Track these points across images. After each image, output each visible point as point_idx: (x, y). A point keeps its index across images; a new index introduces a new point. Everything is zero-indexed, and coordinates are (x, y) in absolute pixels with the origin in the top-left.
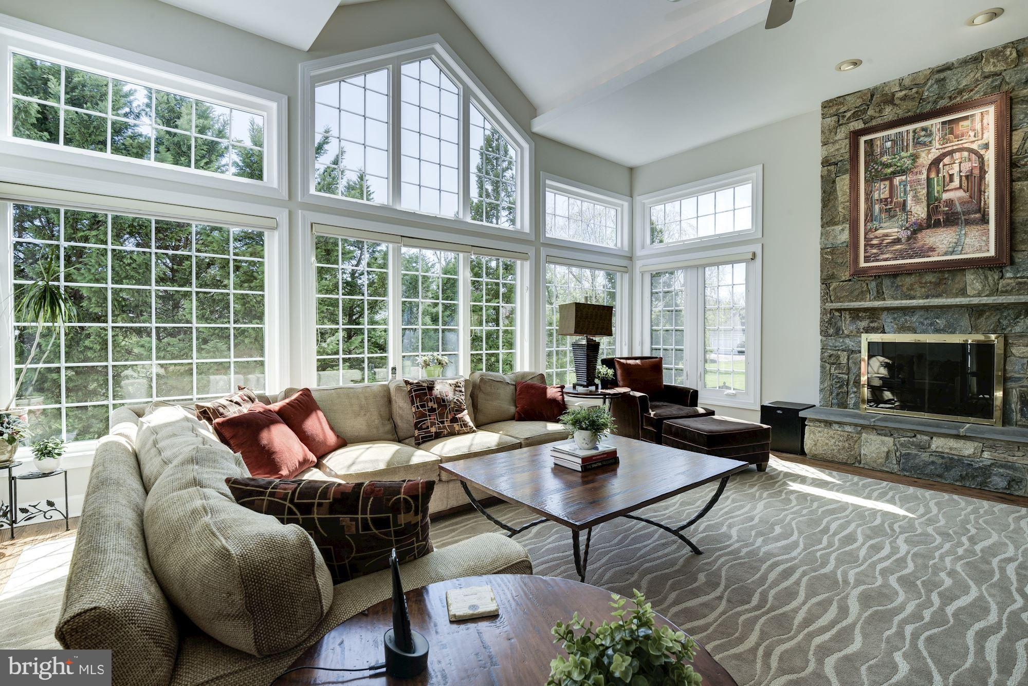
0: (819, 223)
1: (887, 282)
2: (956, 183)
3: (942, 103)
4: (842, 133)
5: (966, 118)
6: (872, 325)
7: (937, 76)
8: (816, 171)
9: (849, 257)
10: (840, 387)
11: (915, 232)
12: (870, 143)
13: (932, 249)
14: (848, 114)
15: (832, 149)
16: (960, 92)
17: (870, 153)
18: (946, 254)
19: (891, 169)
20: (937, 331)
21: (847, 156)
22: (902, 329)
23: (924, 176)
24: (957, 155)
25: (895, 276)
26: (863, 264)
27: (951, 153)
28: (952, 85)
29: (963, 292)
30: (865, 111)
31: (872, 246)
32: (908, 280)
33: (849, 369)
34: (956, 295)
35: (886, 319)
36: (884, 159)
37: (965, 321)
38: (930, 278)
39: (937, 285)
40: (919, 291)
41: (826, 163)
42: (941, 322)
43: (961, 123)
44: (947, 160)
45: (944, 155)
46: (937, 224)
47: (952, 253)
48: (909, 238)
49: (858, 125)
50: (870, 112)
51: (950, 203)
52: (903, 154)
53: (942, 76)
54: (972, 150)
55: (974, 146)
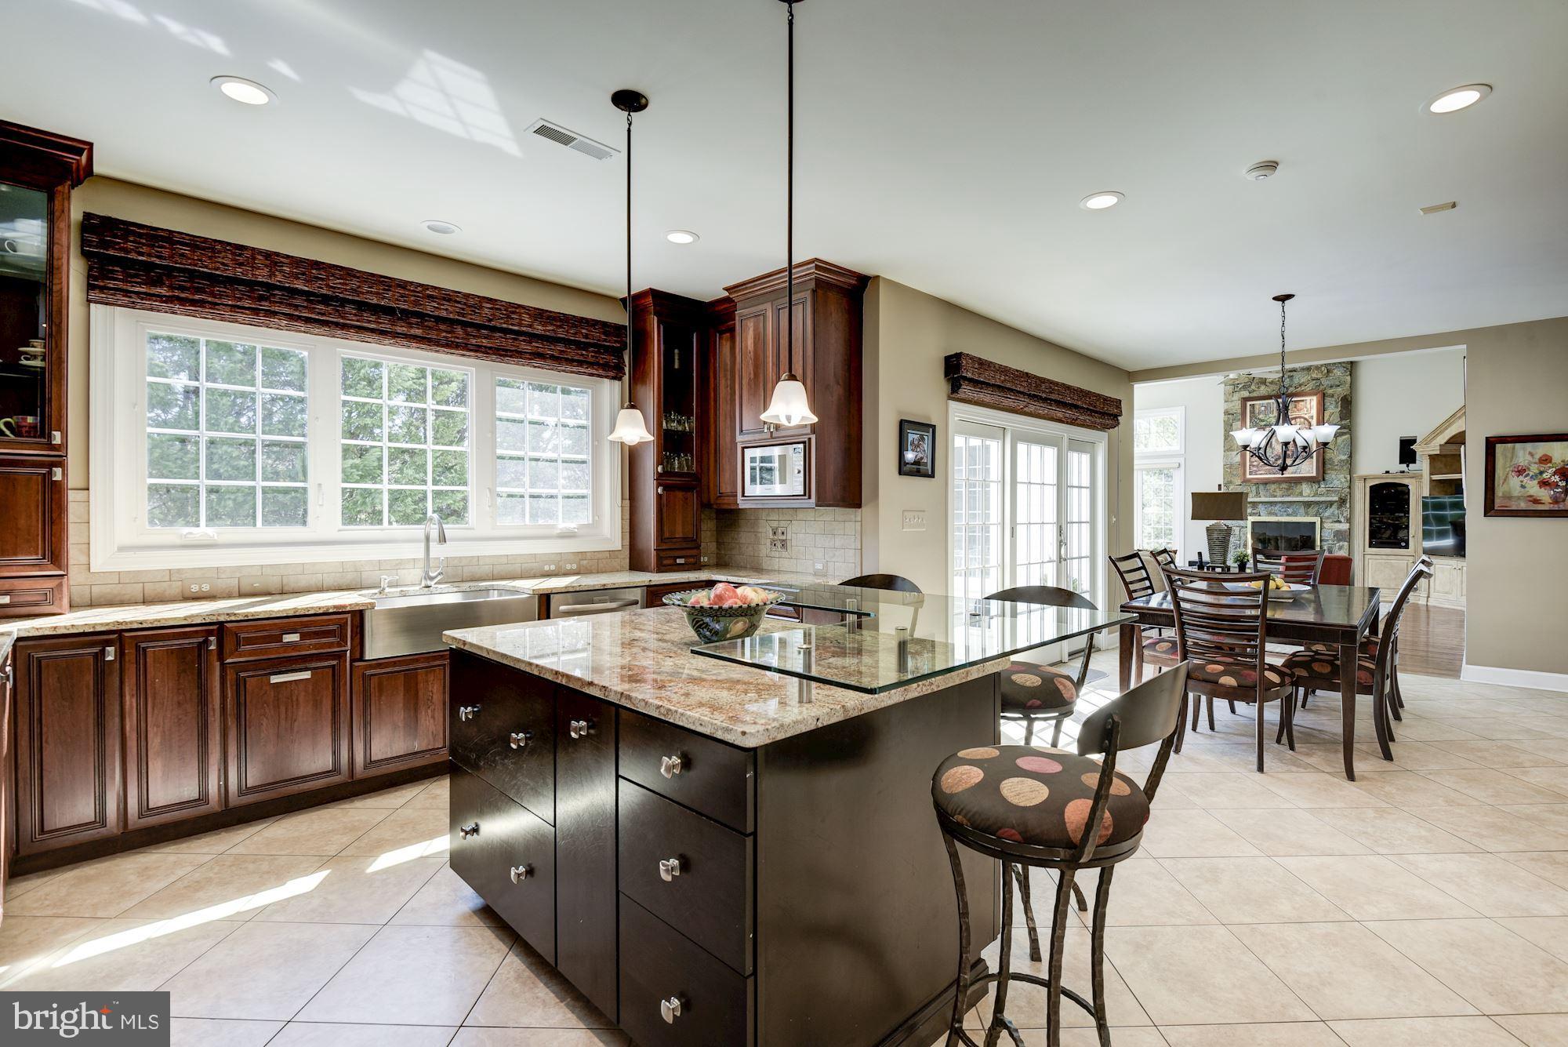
0: (1222, 449)
1: (1261, 487)
3: (1291, 390)
4: (1237, 396)
5: (1303, 401)
6: (1254, 511)
7: (1289, 374)
8: (1220, 418)
9: (1240, 472)
10: (1236, 548)
12: (1253, 406)
14: (1240, 386)
15: (1230, 405)
16: (1300, 385)
17: (1252, 412)
18: (1292, 473)
19: (1263, 423)
20: (1288, 515)
21: (1239, 411)
22: (1270, 514)
24: (1298, 420)
25: (1266, 484)
26: (1248, 476)
28: (1296, 381)
29: (1301, 494)
30: (1250, 386)
31: (1254, 466)
32: (1273, 487)
33: (1240, 537)
34: (1297, 496)
35: (1261, 508)
36: (1261, 416)
37: (1302, 510)
38: (1284, 486)
39: (1288, 489)
40: (1279, 493)
41: (1227, 413)
42: (1290, 511)
43: (1301, 403)
44: (1293, 422)
47: (1295, 473)
49: (1246, 394)
50: (1253, 387)
52: (1271, 415)
53: (1291, 374)
54: (1305, 419)
55: (1306, 416)
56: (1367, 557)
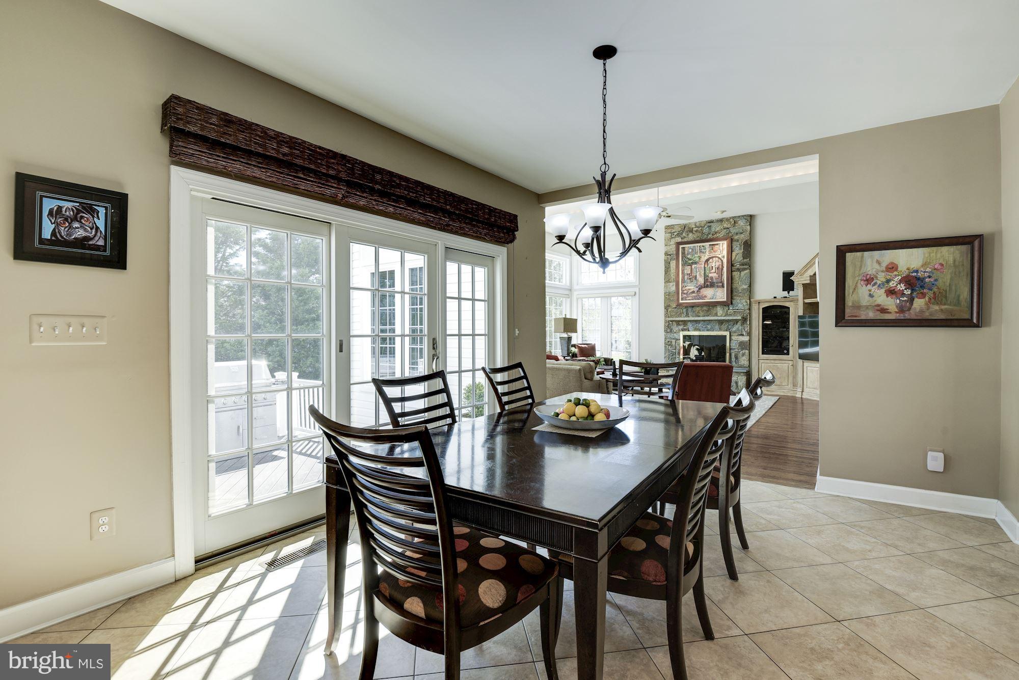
0: (664, 281)
1: (690, 309)
2: (714, 270)
3: (710, 236)
4: (673, 242)
5: (717, 244)
6: (684, 328)
7: (708, 224)
8: (662, 257)
9: (675, 298)
10: (673, 355)
11: (700, 289)
12: (683, 248)
13: (706, 297)
14: (675, 234)
15: (669, 248)
16: (716, 233)
17: (683, 253)
18: (710, 299)
19: (691, 261)
20: (708, 330)
21: (675, 252)
22: (696, 330)
23: (703, 266)
24: (714, 259)
25: (693, 307)
26: (681, 301)
27: (712, 257)
28: (713, 229)
29: (716, 315)
30: (682, 234)
31: (684, 293)
32: (698, 309)
33: (676, 347)
34: (714, 316)
35: (690, 325)
36: (689, 256)
37: (717, 327)
38: (705, 308)
39: (708, 311)
40: (701, 314)
41: (666, 254)
42: (709, 327)
43: (716, 246)
44: (711, 260)
45: (710, 258)
46: (707, 286)
47: (712, 298)
48: (698, 291)
49: (679, 240)
50: (684, 234)
51: (712, 278)
52: (696, 255)
53: (710, 224)
54: (719, 258)
55: (720, 256)
56: (761, 361)
